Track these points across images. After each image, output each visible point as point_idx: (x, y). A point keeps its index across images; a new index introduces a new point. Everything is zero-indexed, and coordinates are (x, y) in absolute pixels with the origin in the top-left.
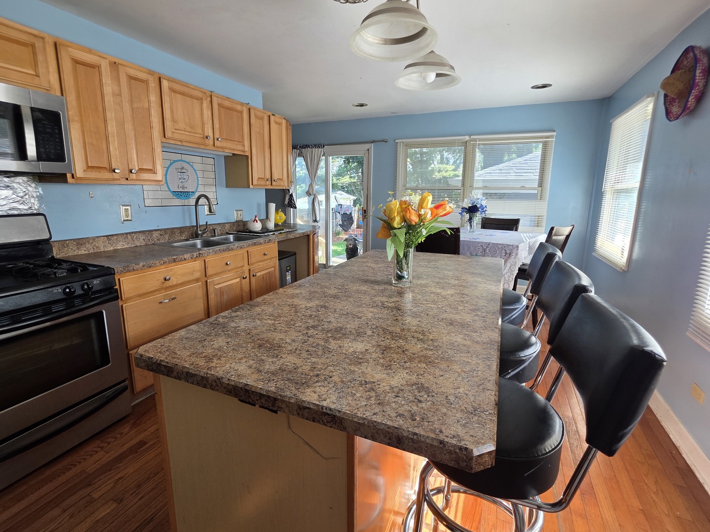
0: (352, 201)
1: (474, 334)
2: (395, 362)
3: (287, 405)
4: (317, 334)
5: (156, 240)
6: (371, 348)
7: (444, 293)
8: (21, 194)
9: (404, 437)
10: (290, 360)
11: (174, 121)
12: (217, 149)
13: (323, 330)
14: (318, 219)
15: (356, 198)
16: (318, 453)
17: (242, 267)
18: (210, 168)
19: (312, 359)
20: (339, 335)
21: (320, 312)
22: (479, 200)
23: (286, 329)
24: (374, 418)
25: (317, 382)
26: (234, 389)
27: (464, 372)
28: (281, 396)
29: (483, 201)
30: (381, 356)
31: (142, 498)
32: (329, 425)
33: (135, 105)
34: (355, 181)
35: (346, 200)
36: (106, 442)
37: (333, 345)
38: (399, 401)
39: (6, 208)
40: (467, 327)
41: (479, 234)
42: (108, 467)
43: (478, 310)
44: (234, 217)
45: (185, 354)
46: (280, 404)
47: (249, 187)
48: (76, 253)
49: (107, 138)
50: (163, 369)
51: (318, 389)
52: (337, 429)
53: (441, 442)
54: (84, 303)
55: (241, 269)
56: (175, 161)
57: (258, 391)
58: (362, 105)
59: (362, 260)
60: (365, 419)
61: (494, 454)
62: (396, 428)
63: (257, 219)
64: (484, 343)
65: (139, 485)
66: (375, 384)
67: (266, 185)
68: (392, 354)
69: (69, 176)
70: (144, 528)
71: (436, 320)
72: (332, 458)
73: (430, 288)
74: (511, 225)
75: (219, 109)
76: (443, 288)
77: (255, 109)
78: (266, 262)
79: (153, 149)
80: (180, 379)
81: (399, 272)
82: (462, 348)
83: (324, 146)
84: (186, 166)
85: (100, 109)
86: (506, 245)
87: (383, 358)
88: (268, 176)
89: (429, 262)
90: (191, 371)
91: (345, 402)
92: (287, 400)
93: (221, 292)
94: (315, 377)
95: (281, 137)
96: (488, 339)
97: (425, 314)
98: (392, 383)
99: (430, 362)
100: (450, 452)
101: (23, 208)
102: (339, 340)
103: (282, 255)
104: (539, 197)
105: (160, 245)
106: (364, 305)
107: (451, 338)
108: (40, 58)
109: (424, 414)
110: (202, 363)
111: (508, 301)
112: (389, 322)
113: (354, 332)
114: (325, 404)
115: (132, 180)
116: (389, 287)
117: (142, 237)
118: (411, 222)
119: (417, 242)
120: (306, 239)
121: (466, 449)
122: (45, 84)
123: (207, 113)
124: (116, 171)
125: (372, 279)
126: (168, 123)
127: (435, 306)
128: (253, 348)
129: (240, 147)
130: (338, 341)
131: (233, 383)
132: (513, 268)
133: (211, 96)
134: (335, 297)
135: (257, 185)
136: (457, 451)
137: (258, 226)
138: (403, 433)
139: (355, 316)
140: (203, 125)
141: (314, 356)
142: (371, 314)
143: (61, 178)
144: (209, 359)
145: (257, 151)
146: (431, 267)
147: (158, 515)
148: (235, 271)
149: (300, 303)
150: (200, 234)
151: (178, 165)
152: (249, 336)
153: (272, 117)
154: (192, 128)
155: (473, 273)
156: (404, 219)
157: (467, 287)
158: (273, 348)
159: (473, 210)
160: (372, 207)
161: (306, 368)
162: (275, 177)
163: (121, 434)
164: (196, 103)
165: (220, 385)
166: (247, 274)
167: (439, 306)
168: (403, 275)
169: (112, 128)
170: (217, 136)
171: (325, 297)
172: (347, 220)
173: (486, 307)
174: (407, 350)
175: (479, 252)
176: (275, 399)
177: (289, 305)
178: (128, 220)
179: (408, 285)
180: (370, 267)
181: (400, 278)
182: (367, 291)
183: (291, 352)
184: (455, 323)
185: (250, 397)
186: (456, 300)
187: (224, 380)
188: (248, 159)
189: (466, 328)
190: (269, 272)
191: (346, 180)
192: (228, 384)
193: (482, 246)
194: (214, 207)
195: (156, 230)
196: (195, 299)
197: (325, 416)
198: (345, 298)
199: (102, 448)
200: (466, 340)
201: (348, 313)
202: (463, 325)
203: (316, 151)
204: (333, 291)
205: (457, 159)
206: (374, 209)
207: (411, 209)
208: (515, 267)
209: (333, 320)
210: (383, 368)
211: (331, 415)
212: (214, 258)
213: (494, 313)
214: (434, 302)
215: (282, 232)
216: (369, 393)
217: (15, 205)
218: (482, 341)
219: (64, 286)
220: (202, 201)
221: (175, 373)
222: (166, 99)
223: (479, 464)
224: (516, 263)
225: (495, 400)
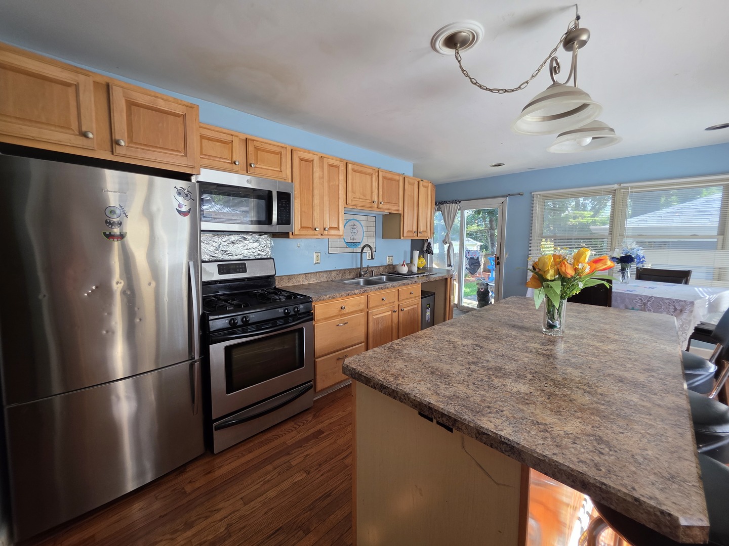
0: (479, 247)
1: (652, 396)
2: (563, 409)
3: (466, 427)
4: (478, 370)
5: (333, 278)
6: (535, 392)
7: (604, 347)
8: (263, 246)
9: (590, 483)
10: (461, 390)
11: (353, 192)
12: (380, 210)
13: (483, 367)
14: (452, 264)
15: (482, 244)
16: (491, 477)
17: (393, 302)
18: (372, 224)
19: (480, 391)
20: (500, 374)
21: (476, 351)
22: (635, 250)
23: (450, 361)
24: (555, 458)
25: (490, 413)
26: (419, 404)
27: (649, 434)
28: (460, 418)
29: (639, 251)
30: (547, 401)
31: (322, 475)
32: (506, 453)
33: (331, 184)
34: (483, 229)
35: (473, 246)
36: (298, 425)
37: (496, 382)
38: (578, 448)
39: (255, 254)
40: (643, 387)
41: (635, 286)
42: (300, 444)
43: (653, 370)
44: (386, 262)
45: (377, 370)
46: (460, 425)
47: (400, 238)
48: (287, 285)
49: (313, 207)
50: (363, 378)
51: (492, 419)
52: (515, 459)
53: (636, 500)
54: (293, 321)
55: (392, 304)
56: (350, 220)
57: (440, 410)
58: (499, 165)
59: (505, 305)
60: (546, 456)
61: (707, 531)
62: (581, 473)
63: (405, 263)
64: (669, 408)
65: (320, 465)
66: (548, 426)
67: (413, 237)
68: (558, 400)
69: (290, 233)
70: (325, 499)
71: (601, 374)
72: (505, 485)
73: (585, 341)
74: (680, 277)
75: (383, 180)
76: (602, 341)
77: (408, 177)
78: (411, 300)
79: (339, 213)
80: (375, 388)
81: (550, 321)
82: (640, 408)
83: (460, 202)
84: (357, 224)
85: (311, 188)
86: (676, 300)
87: (551, 403)
88: (415, 229)
89: (578, 313)
90: (384, 384)
91: (520, 435)
92: (467, 423)
93: (377, 321)
94: (487, 408)
95: (427, 196)
96: (673, 405)
97: (586, 367)
98: (566, 429)
99: (604, 417)
100: (648, 513)
101: (263, 254)
102: (501, 378)
103: (424, 294)
104: (720, 246)
105: (336, 281)
106: (518, 350)
107: (624, 396)
108: (284, 160)
109: (610, 467)
110: (391, 379)
111: (691, 365)
112: (547, 369)
113: (514, 373)
114: (502, 434)
115: (325, 235)
116: (539, 335)
117: (325, 275)
118: (566, 275)
119: (571, 294)
120: (444, 282)
121: (670, 515)
122: (284, 176)
123: (375, 184)
124: (317, 229)
125: (520, 324)
126: (349, 194)
127: (597, 360)
128: (427, 373)
129: (396, 208)
130: (500, 380)
131: (419, 400)
132: (686, 326)
133: (378, 171)
134: (487, 338)
135: (407, 237)
136: (658, 514)
137: (405, 270)
138: (589, 479)
139: (511, 359)
140: (372, 193)
141: (481, 389)
142: (527, 359)
143: (286, 235)
144: (396, 378)
145: (408, 210)
146: (582, 319)
147: (334, 492)
148: (389, 305)
149: (457, 340)
150: (362, 275)
151: (351, 223)
152: (421, 363)
153: (421, 182)
154: (364, 196)
155: (637, 330)
156: (558, 272)
157: (632, 344)
158: (445, 377)
159: (626, 260)
160: (506, 254)
161: (478, 399)
162: (421, 229)
163: (307, 421)
164: (368, 177)
165: (407, 400)
166: (396, 309)
167: (602, 360)
168: (554, 324)
169: (317, 201)
170: (380, 200)
171: (477, 337)
172: (474, 264)
173: (663, 368)
174: (575, 400)
175: (637, 305)
176: (456, 420)
177: (447, 341)
178: (318, 263)
179: (560, 334)
180: (514, 312)
181: (551, 327)
182: (517, 336)
183: (459, 382)
184: (626, 381)
185: (433, 414)
186: (621, 356)
187: (411, 396)
188: (401, 216)
189: (641, 388)
190: (413, 308)
191: (474, 228)
192: (415, 400)
193: (642, 300)
194: (375, 254)
195: (334, 271)
196: (359, 325)
197: (503, 444)
198: (497, 341)
199: (295, 428)
200: (643, 400)
201: (503, 355)
202: (637, 385)
203: (453, 206)
204: (484, 333)
205: (596, 205)
206: (507, 256)
207: (566, 263)
208: (689, 325)
209: (490, 359)
210: (553, 413)
211: (509, 445)
212: (374, 293)
213: (675, 377)
214: (593, 355)
215: (424, 275)
216: (544, 434)
217: (259, 252)
218: (665, 405)
219: (285, 308)
220: (366, 249)
221: (372, 383)
222: (349, 177)
223: (688, 535)
224: (690, 321)
225: (698, 473)
